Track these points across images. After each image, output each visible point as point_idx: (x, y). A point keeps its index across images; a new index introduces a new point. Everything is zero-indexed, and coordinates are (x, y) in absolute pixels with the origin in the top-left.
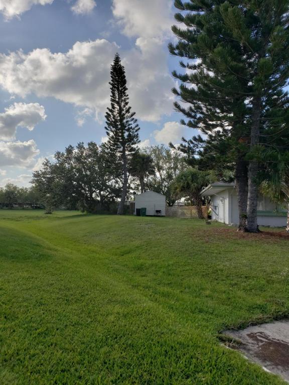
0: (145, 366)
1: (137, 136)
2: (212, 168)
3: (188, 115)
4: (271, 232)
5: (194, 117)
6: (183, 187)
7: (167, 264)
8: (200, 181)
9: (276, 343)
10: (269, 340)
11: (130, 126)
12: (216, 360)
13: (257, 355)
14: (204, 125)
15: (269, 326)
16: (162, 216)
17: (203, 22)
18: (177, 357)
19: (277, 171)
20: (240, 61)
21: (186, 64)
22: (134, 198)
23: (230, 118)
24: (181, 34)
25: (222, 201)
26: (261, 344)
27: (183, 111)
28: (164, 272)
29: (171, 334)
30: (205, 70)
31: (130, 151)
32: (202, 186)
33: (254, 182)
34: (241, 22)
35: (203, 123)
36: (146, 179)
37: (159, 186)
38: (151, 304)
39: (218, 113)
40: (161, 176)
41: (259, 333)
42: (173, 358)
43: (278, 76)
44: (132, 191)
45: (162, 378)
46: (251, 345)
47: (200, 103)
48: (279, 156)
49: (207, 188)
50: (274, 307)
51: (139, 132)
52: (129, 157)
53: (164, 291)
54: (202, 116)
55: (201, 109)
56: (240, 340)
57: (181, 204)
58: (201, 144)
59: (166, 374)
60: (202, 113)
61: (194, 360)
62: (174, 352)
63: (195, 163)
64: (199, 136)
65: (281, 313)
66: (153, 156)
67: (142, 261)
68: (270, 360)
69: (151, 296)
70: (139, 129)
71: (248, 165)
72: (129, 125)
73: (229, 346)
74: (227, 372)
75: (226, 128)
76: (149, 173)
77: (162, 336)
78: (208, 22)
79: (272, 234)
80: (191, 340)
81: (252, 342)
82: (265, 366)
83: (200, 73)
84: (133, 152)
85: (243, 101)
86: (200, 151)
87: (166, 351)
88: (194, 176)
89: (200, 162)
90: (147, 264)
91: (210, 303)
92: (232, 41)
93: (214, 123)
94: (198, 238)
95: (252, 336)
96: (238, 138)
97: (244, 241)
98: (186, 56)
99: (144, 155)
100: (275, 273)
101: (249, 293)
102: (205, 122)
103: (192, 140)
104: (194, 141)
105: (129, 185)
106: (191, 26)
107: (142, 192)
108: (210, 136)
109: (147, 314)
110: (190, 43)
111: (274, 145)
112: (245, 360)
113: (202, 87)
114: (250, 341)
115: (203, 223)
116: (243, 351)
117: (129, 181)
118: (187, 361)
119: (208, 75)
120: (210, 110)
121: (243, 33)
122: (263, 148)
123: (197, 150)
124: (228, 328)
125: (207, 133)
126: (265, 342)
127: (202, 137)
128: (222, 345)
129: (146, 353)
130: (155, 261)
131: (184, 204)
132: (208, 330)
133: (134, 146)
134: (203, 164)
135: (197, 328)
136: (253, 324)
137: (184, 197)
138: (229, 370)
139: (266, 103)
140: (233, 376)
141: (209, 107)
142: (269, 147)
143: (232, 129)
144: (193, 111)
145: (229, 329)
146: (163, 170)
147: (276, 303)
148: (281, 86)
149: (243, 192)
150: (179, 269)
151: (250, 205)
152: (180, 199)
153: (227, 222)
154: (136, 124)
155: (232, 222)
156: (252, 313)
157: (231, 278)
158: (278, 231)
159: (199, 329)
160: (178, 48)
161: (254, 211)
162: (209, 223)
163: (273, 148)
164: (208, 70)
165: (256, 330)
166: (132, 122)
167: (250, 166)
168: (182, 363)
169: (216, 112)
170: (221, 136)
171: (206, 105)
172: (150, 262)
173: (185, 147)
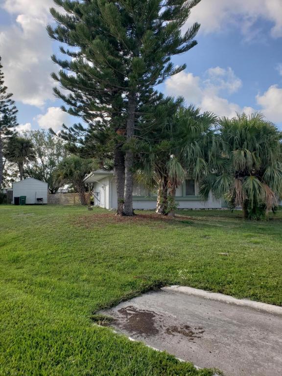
0: (14, 362)
1: (14, 119)
2: (93, 156)
3: (69, 102)
4: (144, 214)
5: (75, 105)
6: (66, 174)
7: (45, 253)
8: (83, 168)
9: (142, 313)
10: (137, 312)
11: (6, 108)
12: (88, 340)
13: (126, 328)
14: (85, 114)
15: (137, 300)
16: (44, 204)
17: (82, 11)
18: (48, 346)
19: (148, 161)
20: (117, 56)
21: (66, 51)
22: (12, 186)
23: (108, 109)
24: (60, 18)
25: (103, 187)
26: (129, 317)
27: (63, 98)
28: (42, 262)
29: (44, 324)
30: (84, 59)
31: (6, 134)
32: (85, 173)
33: (130, 170)
34: (117, 20)
35: (84, 112)
36: (25, 165)
37: (40, 173)
38: (24, 296)
39: (98, 103)
40: (42, 162)
41: (128, 307)
42: (45, 347)
43: (149, 75)
44: (9, 178)
45: (30, 371)
46: (121, 319)
47: (80, 91)
48: (150, 148)
49: (89, 175)
50: (143, 282)
51: (17, 115)
52: (5, 141)
53: (41, 281)
54: (82, 104)
55: (81, 97)
56: (112, 316)
57: (64, 191)
58: (82, 132)
59: (35, 366)
60: (82, 102)
61: (66, 346)
62: (46, 342)
63: (76, 150)
64: (80, 124)
65: (147, 286)
66: (34, 142)
67: (18, 252)
68: (136, 330)
69: (26, 288)
70: (17, 111)
71: (125, 154)
72: (5, 106)
73: (101, 324)
74: (97, 349)
75: (106, 119)
76: (29, 159)
77: (35, 328)
78: (86, 12)
79: (144, 217)
80: (65, 326)
81: (122, 316)
82: (132, 336)
83: (79, 62)
84: (10, 136)
85: (120, 94)
86: (81, 139)
87: (37, 342)
88: (77, 163)
89: (81, 150)
90: (23, 256)
91: (87, 287)
92: (110, 36)
93: (94, 112)
94: (79, 225)
95: (123, 311)
96: (116, 130)
97: (121, 224)
98: (66, 42)
99: (23, 139)
100: (146, 251)
101: (122, 272)
102: (85, 111)
103: (73, 127)
104: (74, 129)
105: (6, 171)
106: (71, 12)
107: (21, 179)
108: (91, 125)
109: (20, 308)
110: (70, 30)
111: (147, 138)
112: (114, 335)
113: (82, 76)
114: (121, 315)
115: (86, 209)
116: (114, 326)
117: (5, 167)
118: (58, 348)
119: (88, 65)
120: (90, 99)
121: (119, 30)
122: (137, 140)
123: (78, 138)
124: (101, 308)
125: (88, 122)
126: (133, 314)
127: (82, 125)
128: (95, 324)
129: (15, 349)
130: (33, 252)
131: (67, 191)
132: (82, 313)
133: (11, 129)
134: (85, 153)
135: (72, 313)
136: (124, 301)
137: (68, 184)
138: (98, 347)
139: (140, 99)
140: (102, 352)
141: (89, 97)
142: (142, 139)
143: (111, 120)
144: (73, 99)
145: (103, 309)
146: (45, 156)
147: (144, 278)
148: (152, 85)
149: (121, 179)
150: (58, 257)
151: (127, 192)
152: (63, 185)
153: (108, 208)
154: (13, 106)
155: (112, 207)
156: (124, 290)
157: (108, 260)
158: (149, 213)
159: (74, 314)
160: (57, 32)
161: (130, 197)
162: (91, 209)
163: (146, 141)
164: (88, 59)
165: (126, 305)
166: (8, 104)
167: (126, 156)
168: (54, 350)
169: (96, 102)
170: (100, 126)
171: (86, 94)
172: (28, 253)
173: (66, 134)
